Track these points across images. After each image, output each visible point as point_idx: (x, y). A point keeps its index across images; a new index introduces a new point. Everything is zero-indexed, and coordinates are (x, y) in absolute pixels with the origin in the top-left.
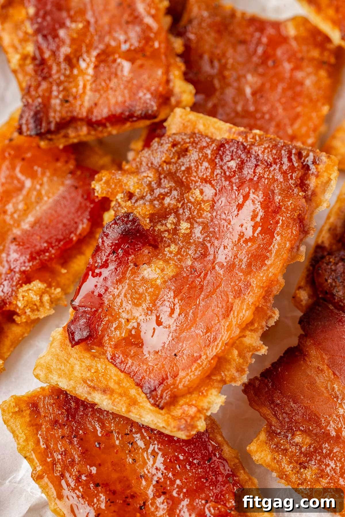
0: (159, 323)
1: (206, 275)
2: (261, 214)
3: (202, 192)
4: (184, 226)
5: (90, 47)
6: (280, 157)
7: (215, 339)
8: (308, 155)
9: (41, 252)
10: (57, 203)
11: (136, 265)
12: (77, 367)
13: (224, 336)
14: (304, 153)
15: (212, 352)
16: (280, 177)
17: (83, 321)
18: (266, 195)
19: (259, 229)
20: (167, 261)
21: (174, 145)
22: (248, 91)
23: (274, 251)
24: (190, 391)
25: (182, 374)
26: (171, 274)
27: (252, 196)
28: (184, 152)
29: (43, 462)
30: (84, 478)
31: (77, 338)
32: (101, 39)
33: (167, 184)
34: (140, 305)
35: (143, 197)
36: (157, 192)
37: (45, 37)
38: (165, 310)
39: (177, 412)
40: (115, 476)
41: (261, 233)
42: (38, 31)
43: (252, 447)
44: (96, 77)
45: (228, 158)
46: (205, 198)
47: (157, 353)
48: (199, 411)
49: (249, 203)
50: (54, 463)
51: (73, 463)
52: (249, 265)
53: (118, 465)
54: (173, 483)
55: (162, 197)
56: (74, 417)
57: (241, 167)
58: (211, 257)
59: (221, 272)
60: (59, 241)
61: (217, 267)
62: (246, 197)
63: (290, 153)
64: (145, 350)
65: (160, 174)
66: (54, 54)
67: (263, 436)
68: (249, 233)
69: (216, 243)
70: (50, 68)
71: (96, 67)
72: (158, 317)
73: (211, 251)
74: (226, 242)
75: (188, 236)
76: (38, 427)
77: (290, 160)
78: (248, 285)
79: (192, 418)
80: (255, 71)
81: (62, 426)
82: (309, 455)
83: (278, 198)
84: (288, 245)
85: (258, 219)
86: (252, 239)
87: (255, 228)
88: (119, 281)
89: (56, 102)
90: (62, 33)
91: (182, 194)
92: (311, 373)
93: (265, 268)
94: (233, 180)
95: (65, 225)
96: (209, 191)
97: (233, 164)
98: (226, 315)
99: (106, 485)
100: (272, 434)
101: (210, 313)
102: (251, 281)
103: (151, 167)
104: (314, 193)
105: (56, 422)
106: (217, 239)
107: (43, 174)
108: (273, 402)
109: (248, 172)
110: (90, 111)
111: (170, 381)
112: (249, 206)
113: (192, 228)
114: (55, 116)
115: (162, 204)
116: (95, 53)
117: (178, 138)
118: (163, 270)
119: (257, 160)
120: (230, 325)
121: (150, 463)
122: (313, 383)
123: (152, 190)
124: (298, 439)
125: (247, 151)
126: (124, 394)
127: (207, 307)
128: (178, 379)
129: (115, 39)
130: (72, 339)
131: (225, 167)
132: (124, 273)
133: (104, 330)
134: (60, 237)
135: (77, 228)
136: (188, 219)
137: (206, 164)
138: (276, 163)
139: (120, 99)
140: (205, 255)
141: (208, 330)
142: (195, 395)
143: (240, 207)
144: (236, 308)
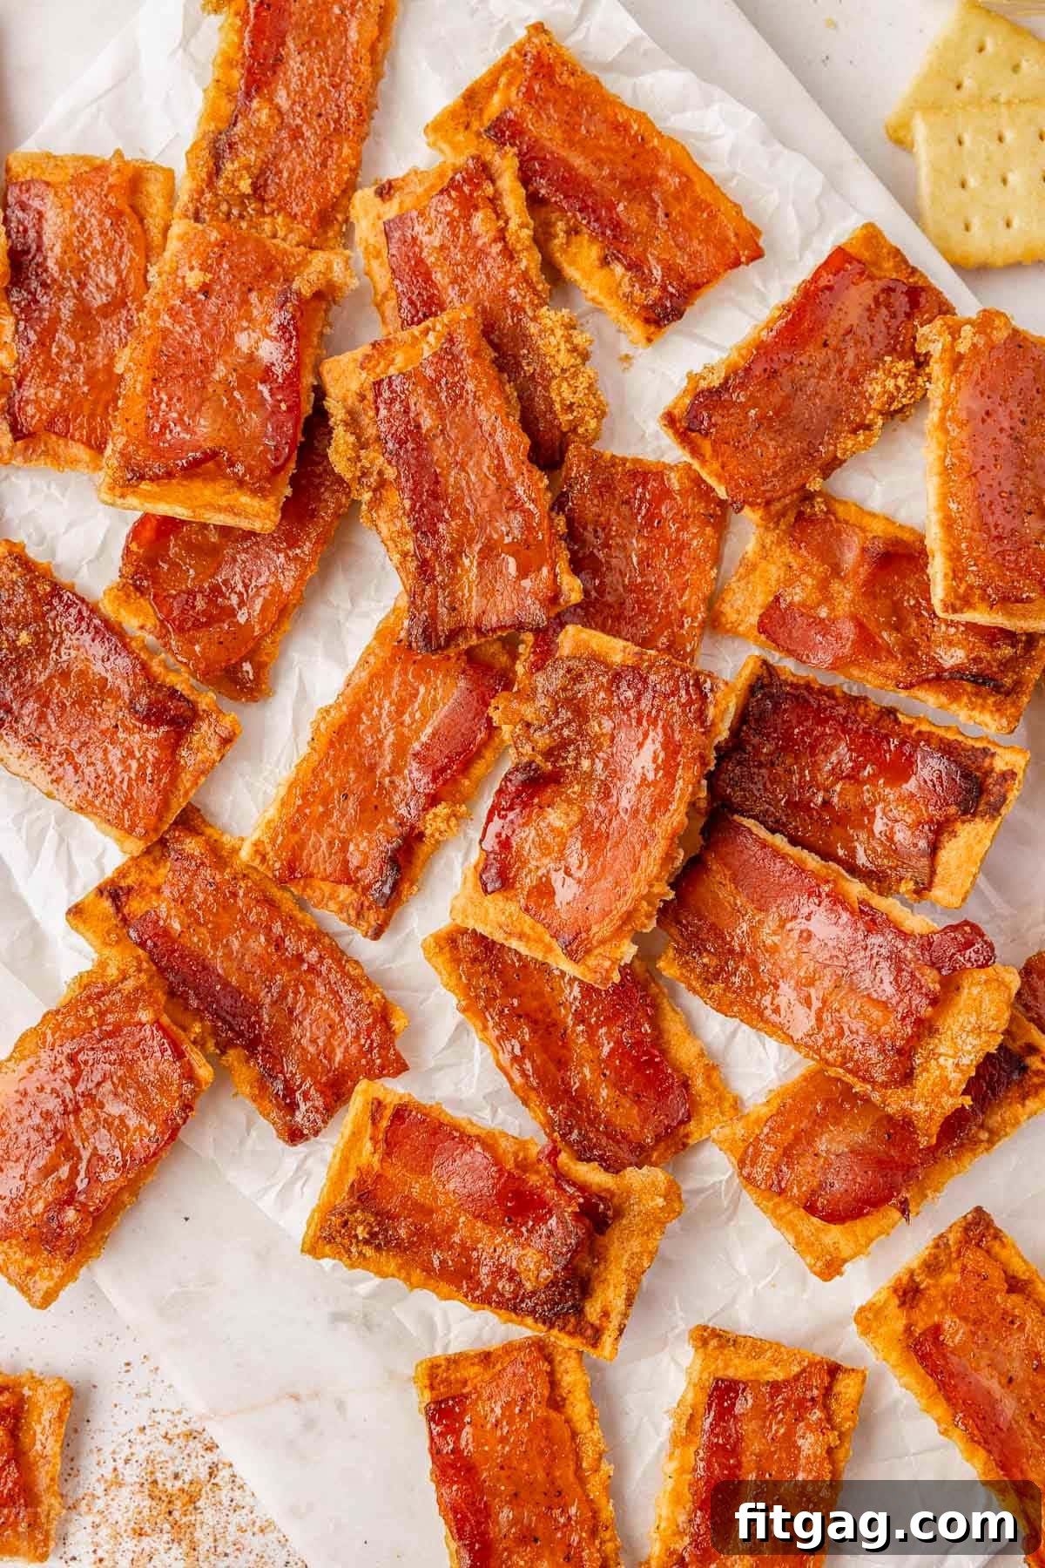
0: (568, 873)
1: (611, 821)
2: (662, 755)
3: (600, 725)
4: (586, 764)
5: (471, 541)
6: (678, 689)
7: (625, 893)
8: (705, 682)
9: (443, 770)
10: (453, 710)
11: (541, 807)
12: (491, 910)
13: (633, 892)
14: (702, 678)
15: (623, 906)
16: (678, 710)
17: (493, 871)
18: (665, 734)
19: (661, 773)
20: (569, 801)
21: (569, 671)
22: (635, 560)
23: (677, 796)
24: (602, 942)
25: (595, 929)
26: (576, 820)
27: (652, 734)
28: (578, 678)
29: (467, 996)
30: (506, 1011)
31: (489, 889)
32: (483, 529)
33: (565, 714)
34: (549, 854)
35: (541, 728)
36: (556, 722)
37: (424, 533)
38: (573, 861)
39: (591, 962)
40: (535, 1004)
41: (664, 776)
42: (416, 529)
43: (661, 964)
44: (481, 576)
45: (625, 688)
46: (604, 731)
47: (568, 904)
48: (613, 963)
49: (649, 741)
50: (478, 997)
51: (495, 997)
52: (653, 811)
53: (538, 995)
54: (590, 1011)
55: (559, 729)
56: (491, 951)
57: (638, 699)
58: (614, 799)
59: (626, 818)
60: (459, 754)
61: (622, 814)
62: (646, 735)
63: (687, 685)
64: (558, 899)
65: (557, 703)
66: (436, 551)
67: (671, 953)
68: (651, 776)
69: (619, 784)
70: (433, 569)
71: (480, 564)
72: (566, 868)
73: (614, 792)
74: (628, 785)
75: (590, 776)
76: (458, 961)
77: (688, 692)
78: (654, 836)
79: (607, 971)
80: (640, 536)
81: (481, 962)
82: (716, 975)
83: (678, 737)
84: (690, 788)
85: (660, 761)
86: (655, 783)
87: (657, 771)
88: (525, 824)
89: (442, 610)
90: (441, 527)
91: (580, 726)
92: (715, 888)
93: (668, 815)
94: (632, 712)
95: (463, 735)
96: (608, 725)
97: (629, 694)
98: (634, 870)
99: (527, 1016)
100: (680, 952)
101: (617, 867)
102: (657, 830)
103: (547, 694)
104: (713, 724)
105: (475, 960)
106: (619, 779)
107: (436, 676)
108: (679, 922)
109: (645, 704)
110: (479, 619)
111: (584, 935)
112: (648, 744)
113: (593, 764)
114: (443, 629)
115: (561, 734)
116: (477, 547)
117: (573, 663)
118: (567, 815)
119: (655, 692)
120: (639, 881)
121: (567, 991)
122: (716, 898)
123: (550, 723)
124: (706, 960)
125: (644, 680)
126: (540, 940)
127: (615, 859)
128: (591, 933)
129: (495, 529)
130: (486, 891)
131: (622, 698)
132: (530, 816)
133: (515, 876)
134: (460, 750)
135: (475, 738)
136: (589, 752)
137: (602, 695)
138: (674, 695)
139: (509, 606)
140: (608, 795)
141: (617, 884)
142: (608, 946)
143: (640, 745)
144: (643, 863)
